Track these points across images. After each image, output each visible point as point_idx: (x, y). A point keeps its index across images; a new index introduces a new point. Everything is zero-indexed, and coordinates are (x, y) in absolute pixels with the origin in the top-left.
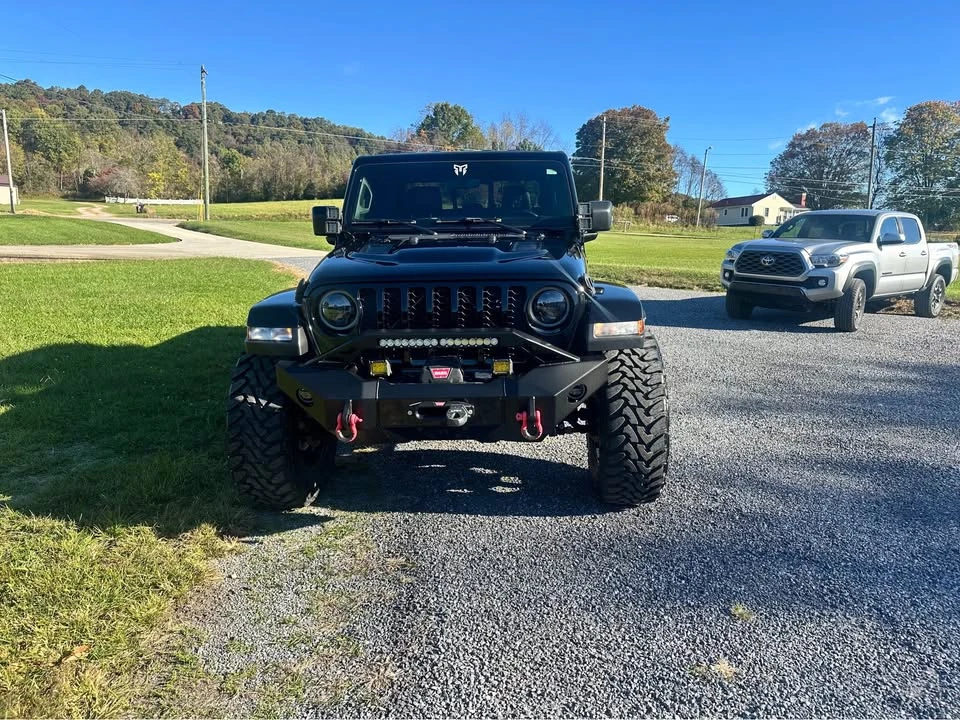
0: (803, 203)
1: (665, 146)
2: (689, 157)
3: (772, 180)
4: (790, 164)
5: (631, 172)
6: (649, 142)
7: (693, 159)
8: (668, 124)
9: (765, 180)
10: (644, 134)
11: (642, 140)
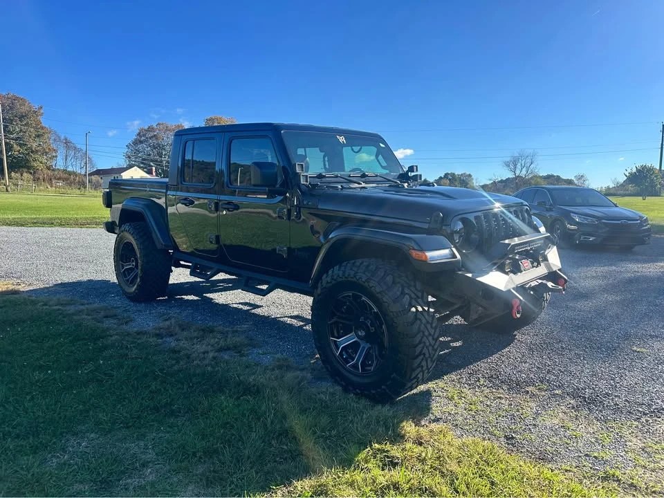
0: (154, 174)
1: (43, 128)
2: (62, 137)
3: (129, 157)
4: (140, 147)
5: (15, 146)
6: (28, 123)
7: (66, 139)
8: (42, 111)
9: (124, 157)
10: (22, 117)
11: (21, 121)
